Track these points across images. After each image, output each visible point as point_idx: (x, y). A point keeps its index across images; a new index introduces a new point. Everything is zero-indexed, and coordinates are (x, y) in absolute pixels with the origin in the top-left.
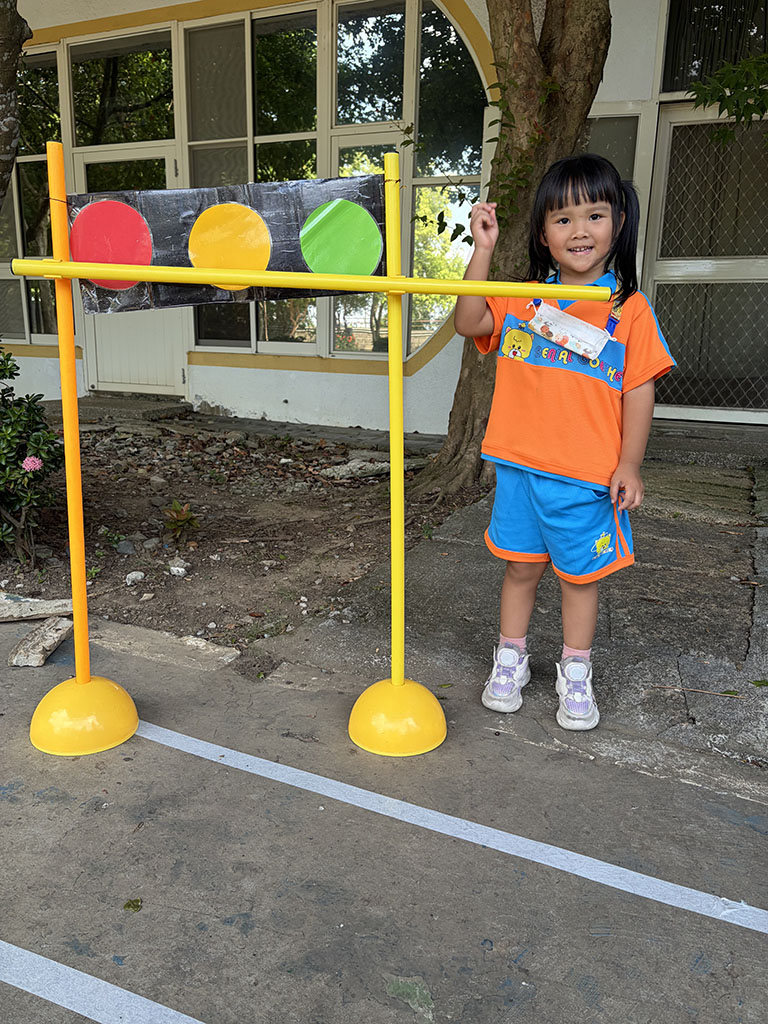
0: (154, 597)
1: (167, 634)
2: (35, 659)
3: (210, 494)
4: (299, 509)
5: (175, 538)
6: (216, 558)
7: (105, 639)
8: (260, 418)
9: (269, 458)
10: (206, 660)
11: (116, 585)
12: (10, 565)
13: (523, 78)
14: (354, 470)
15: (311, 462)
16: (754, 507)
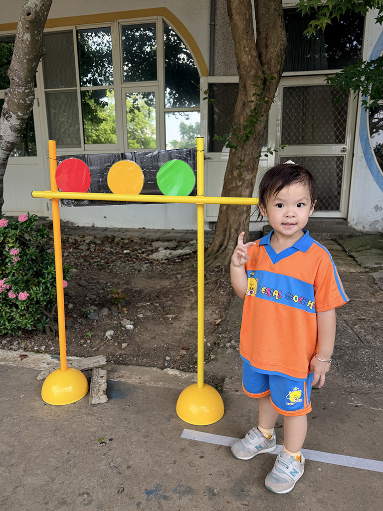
0: (128, 345)
1: (155, 369)
2: (104, 399)
3: (104, 275)
4: (156, 280)
5: (118, 308)
6: (141, 316)
7: (124, 377)
8: (91, 226)
9: (117, 250)
10: (186, 383)
11: (102, 340)
12: (40, 337)
13: (253, 72)
14: (167, 255)
15: (137, 250)
16: (357, 261)
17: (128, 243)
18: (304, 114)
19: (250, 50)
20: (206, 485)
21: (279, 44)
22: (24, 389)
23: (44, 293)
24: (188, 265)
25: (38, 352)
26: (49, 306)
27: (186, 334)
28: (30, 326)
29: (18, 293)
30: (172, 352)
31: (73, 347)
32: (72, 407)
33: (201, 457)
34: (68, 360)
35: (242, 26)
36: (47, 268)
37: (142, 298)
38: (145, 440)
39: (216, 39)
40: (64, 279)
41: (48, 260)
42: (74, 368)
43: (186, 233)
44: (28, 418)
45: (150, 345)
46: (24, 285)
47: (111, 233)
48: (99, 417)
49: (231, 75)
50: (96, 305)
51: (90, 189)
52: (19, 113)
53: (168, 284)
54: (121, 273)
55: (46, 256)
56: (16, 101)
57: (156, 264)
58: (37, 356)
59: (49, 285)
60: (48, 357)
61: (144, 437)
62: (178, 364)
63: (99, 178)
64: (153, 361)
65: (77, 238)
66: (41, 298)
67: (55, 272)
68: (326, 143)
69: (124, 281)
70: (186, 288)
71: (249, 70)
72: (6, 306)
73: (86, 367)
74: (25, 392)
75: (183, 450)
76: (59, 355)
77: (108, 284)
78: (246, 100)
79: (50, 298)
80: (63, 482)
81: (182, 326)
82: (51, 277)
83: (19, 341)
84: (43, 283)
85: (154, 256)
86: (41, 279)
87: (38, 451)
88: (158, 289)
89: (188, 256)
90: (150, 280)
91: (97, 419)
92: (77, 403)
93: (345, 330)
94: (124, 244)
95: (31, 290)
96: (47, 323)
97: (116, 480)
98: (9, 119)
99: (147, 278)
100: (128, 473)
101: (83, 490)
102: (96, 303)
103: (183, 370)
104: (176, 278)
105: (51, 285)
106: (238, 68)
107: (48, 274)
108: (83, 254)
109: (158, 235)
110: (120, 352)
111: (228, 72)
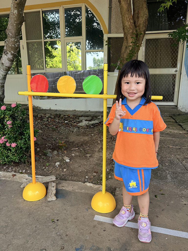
0: (67, 170)
1: (80, 183)
2: (54, 198)
3: (55, 134)
4: (81, 137)
5: (62, 151)
6: (73, 155)
7: (65, 187)
8: (49, 109)
9: (62, 121)
10: (96, 190)
11: (54, 167)
12: (23, 165)
13: (131, 31)
14: (87, 124)
15: (72, 121)
16: (183, 127)
17: (67, 118)
18: (156, 53)
19: (130, 20)
20: (107, 246)
21: (144, 16)
22: (14, 192)
23: (25, 144)
24: (97, 129)
25: (21, 173)
26: (27, 150)
27: (96, 164)
28: (17, 160)
29: (11, 143)
30: (89, 174)
31: (39, 171)
32: (38, 203)
33: (104, 231)
34: (36, 177)
35: (126, 7)
36: (26, 131)
37: (74, 146)
38: (75, 220)
39: (112, 15)
40: (34, 136)
41: (27, 127)
42: (40, 182)
43: (96, 113)
44: (15, 208)
45: (78, 170)
46: (14, 140)
47: (59, 113)
48: (52, 208)
49: (119, 33)
50: (51, 149)
51: (48, 90)
52: (12, 52)
53: (87, 139)
54: (63, 133)
55: (25, 125)
56: (10, 45)
57: (81, 128)
58: (21, 175)
59: (27, 140)
60: (26, 176)
61: (75, 219)
62: (92, 180)
63: (53, 85)
64: (80, 178)
65: (42, 115)
66: (23, 146)
67: (30, 133)
68: (167, 68)
69: (65, 137)
70: (96, 141)
71: (129, 30)
72: (5, 150)
73: (45, 181)
74: (15, 194)
75: (94, 226)
76: (32, 175)
77: (57, 138)
78: (127, 45)
79: (27, 146)
80: (33, 243)
81: (94, 160)
82: (28, 135)
83: (12, 167)
84: (24, 139)
85: (80, 124)
86: (23, 136)
87: (20, 226)
88: (82, 141)
89: (97, 124)
90: (78, 136)
91: (51, 209)
92: (40, 200)
93: (178, 164)
94: (65, 118)
95: (18, 142)
96: (26, 159)
97: (60, 242)
98: (7, 55)
99: (77, 136)
100: (66, 238)
101: (43, 248)
102: (51, 148)
103: (95, 184)
104: (91, 135)
105: (28, 139)
106: (124, 29)
107: (26, 134)
108: (45, 123)
109: (82, 114)
110: (62, 174)
111: (118, 32)
